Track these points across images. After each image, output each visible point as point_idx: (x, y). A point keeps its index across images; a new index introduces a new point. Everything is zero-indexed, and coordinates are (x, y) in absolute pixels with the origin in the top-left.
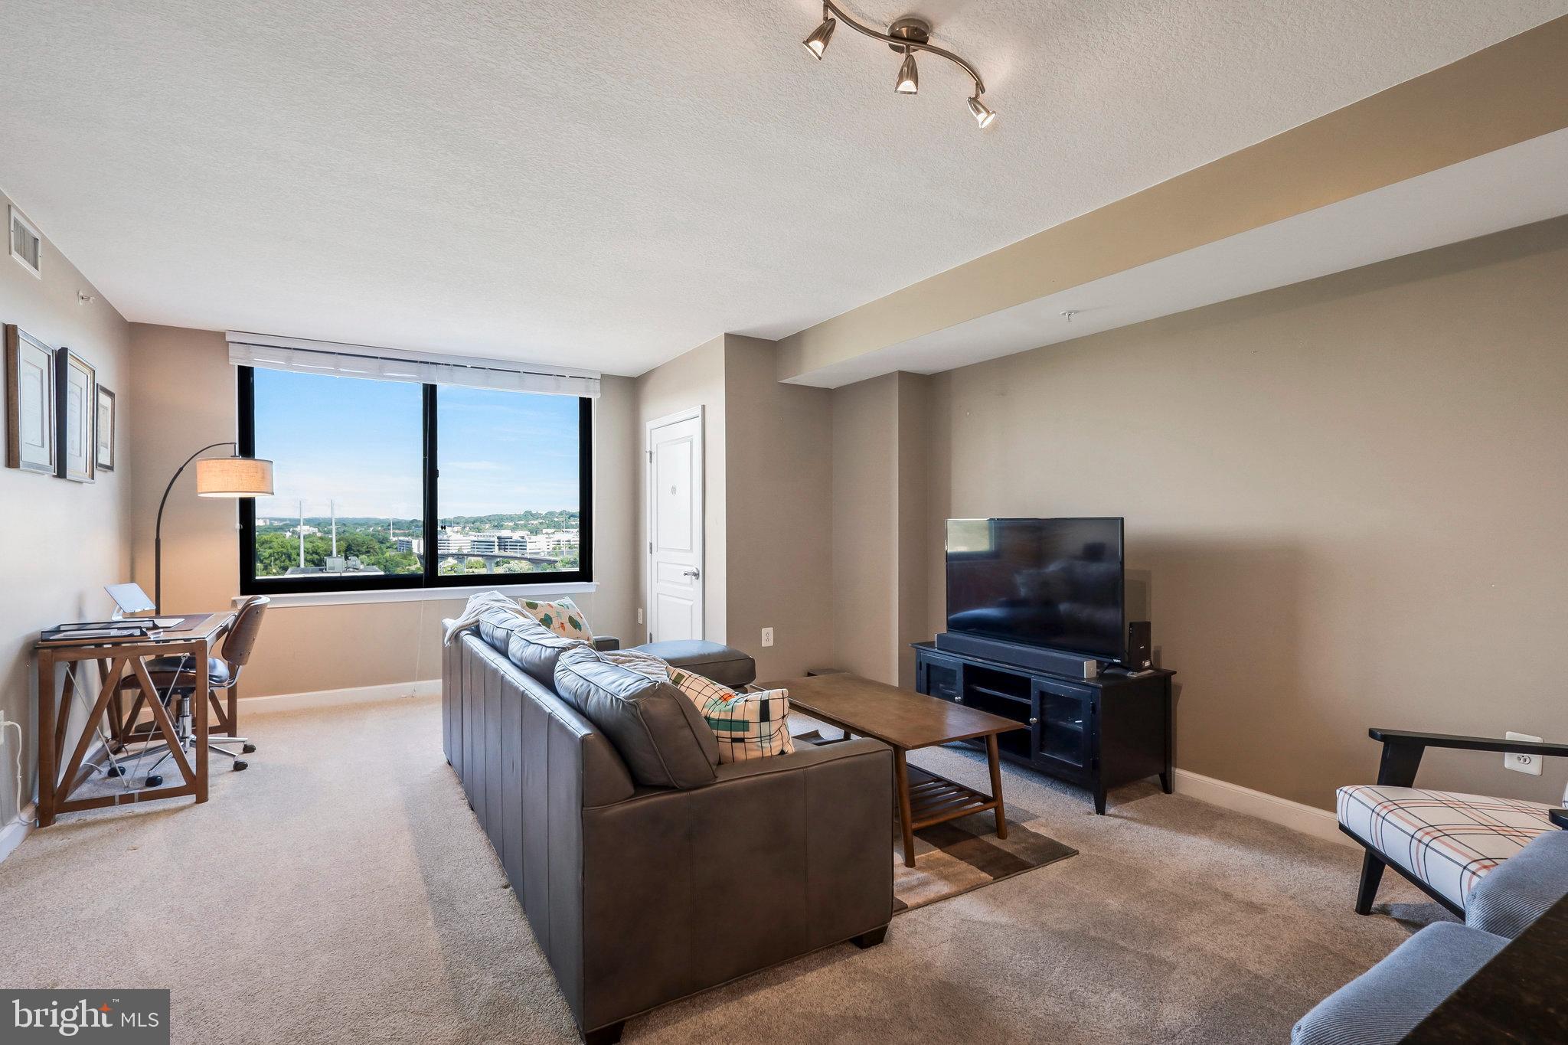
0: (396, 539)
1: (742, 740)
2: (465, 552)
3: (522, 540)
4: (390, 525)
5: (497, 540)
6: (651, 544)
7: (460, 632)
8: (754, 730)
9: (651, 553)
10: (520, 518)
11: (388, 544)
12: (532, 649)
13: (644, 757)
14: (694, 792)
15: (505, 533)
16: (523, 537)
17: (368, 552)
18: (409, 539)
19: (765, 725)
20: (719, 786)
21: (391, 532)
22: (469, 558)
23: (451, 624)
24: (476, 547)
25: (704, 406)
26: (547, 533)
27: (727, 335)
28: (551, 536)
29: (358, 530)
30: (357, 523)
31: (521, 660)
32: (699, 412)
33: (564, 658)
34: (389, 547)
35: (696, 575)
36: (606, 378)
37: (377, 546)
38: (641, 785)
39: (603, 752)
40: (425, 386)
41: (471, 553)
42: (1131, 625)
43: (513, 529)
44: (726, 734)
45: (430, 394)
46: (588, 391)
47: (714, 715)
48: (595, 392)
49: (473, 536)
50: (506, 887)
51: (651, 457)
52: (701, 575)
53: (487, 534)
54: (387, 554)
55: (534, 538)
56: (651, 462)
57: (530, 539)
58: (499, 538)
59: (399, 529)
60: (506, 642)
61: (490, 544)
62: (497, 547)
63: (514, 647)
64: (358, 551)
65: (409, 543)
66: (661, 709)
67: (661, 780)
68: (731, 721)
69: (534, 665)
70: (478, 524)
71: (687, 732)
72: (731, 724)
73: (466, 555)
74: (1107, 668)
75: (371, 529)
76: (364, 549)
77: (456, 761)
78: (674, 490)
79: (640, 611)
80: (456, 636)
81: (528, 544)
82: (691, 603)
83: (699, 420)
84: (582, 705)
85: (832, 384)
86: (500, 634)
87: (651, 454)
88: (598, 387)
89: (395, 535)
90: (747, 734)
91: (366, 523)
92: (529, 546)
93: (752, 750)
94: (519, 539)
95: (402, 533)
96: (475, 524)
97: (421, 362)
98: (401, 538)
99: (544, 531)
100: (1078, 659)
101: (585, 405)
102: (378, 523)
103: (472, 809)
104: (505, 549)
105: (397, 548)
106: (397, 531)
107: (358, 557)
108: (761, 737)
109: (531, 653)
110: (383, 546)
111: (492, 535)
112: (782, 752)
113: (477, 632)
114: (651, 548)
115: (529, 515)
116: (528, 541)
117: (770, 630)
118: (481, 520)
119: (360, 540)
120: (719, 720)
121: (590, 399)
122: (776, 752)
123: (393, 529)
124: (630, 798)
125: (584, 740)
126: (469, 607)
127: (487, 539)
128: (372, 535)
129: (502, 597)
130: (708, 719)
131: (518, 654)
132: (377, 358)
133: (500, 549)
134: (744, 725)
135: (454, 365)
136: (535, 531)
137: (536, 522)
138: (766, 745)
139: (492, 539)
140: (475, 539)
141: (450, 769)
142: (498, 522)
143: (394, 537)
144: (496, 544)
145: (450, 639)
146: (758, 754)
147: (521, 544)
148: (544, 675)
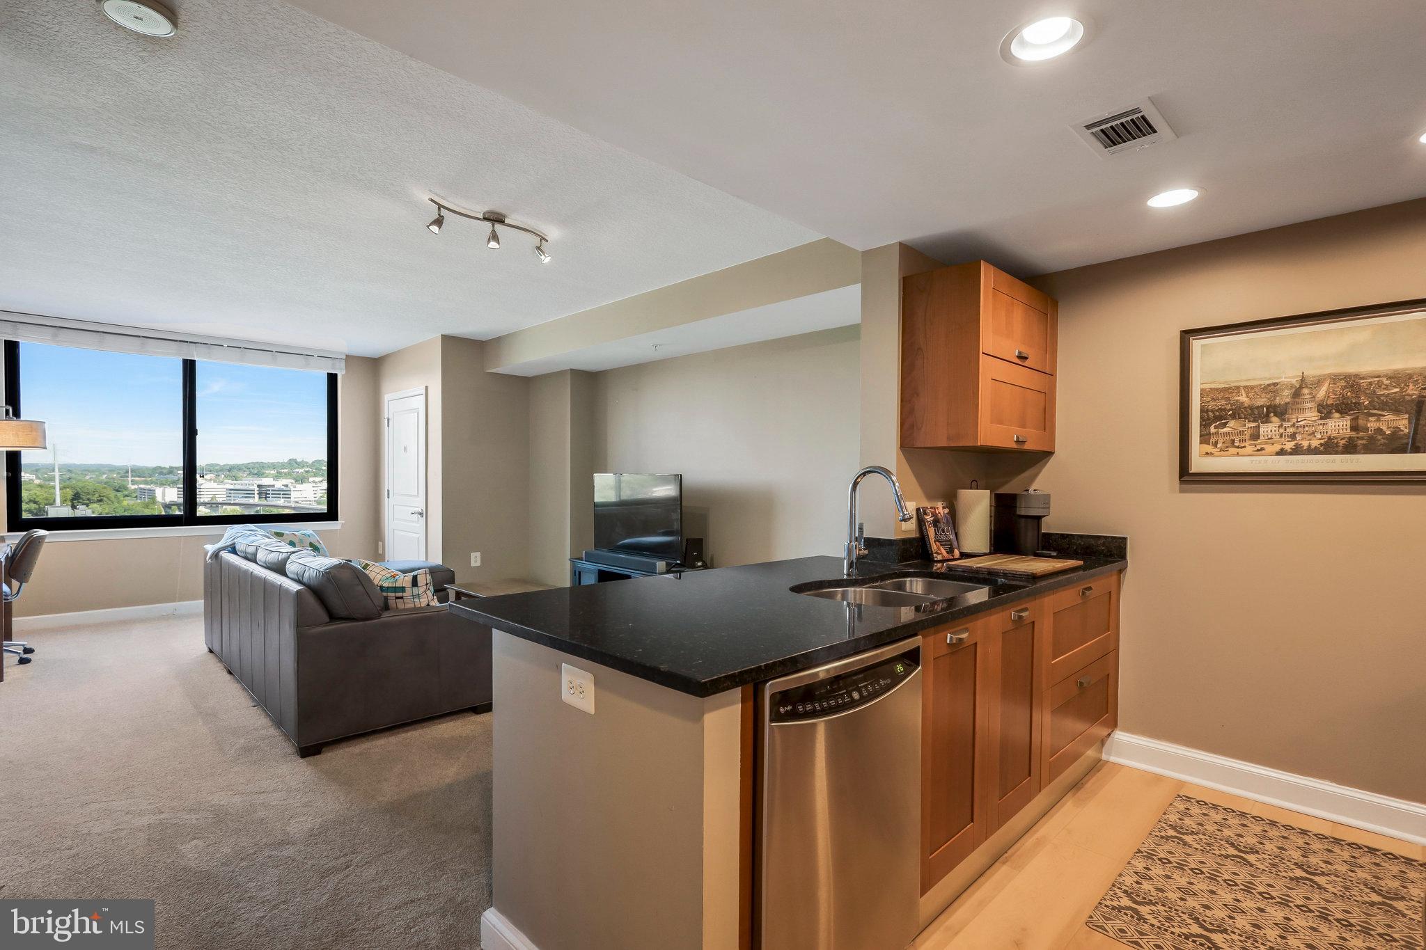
0: (136, 487)
1: (402, 598)
2: (220, 500)
3: (285, 488)
4: (127, 472)
5: (257, 489)
6: (388, 491)
7: (219, 552)
8: (408, 592)
9: (388, 497)
10: (283, 466)
11: (126, 493)
12: (273, 554)
13: (334, 601)
14: (367, 622)
15: (266, 481)
16: (287, 486)
17: (100, 501)
18: (152, 487)
19: (414, 588)
20: (382, 619)
21: (130, 479)
22: (224, 507)
23: (211, 548)
24: (232, 495)
25: (427, 387)
26: (313, 482)
27: (442, 335)
28: (319, 485)
29: (87, 477)
30: (86, 470)
31: (265, 563)
32: (423, 391)
33: (293, 557)
34: (126, 496)
35: (421, 514)
36: (350, 359)
37: (112, 494)
38: (333, 617)
39: (311, 600)
40: (185, 362)
41: (226, 502)
42: (687, 540)
43: (276, 478)
44: (393, 595)
45: (189, 368)
46: (333, 368)
47: (385, 585)
48: (341, 369)
49: (229, 484)
50: (254, 706)
51: (388, 423)
52: (424, 514)
53: (247, 482)
54: (125, 503)
55: (299, 487)
56: (388, 426)
57: (295, 487)
58: (259, 486)
59: (139, 476)
60: (255, 554)
61: (249, 493)
62: (257, 496)
63: (261, 556)
64: (88, 499)
65: (152, 491)
66: (346, 575)
67: (344, 613)
68: (395, 587)
69: (275, 564)
70: (234, 472)
71: (360, 588)
72: (395, 589)
73: (221, 504)
74: (674, 567)
75: (105, 476)
76: (95, 498)
77: (216, 648)
78: (405, 449)
79: (380, 543)
80: (216, 555)
81: (292, 493)
82: (418, 536)
83: (423, 397)
84: (301, 578)
85: (529, 373)
86: (251, 550)
87: (388, 420)
88: (343, 364)
89: (133, 482)
90: (405, 594)
91: (99, 469)
92: (293, 495)
93: (408, 603)
94: (283, 487)
95: (143, 481)
96: (232, 471)
97: (180, 341)
98: (142, 486)
99: (311, 479)
100: (654, 561)
101: (332, 379)
102: (112, 469)
103: (230, 673)
104: (266, 497)
105: (136, 497)
106: (137, 479)
107: (87, 506)
108: (413, 596)
109: (272, 558)
110: (119, 494)
111: (253, 483)
112: (428, 605)
113: (233, 550)
114: (388, 494)
115: (293, 463)
116: (292, 489)
117: (478, 554)
118: (238, 468)
119: (91, 489)
120: (388, 587)
121: (336, 375)
122: (424, 605)
123: (132, 476)
124: (326, 624)
125: (298, 592)
126: (226, 536)
127: (246, 488)
128: (106, 483)
129: (255, 528)
130: (381, 587)
131: (263, 559)
132: (139, 336)
133: (260, 498)
134: (403, 589)
135: (212, 344)
136: (301, 480)
137: (302, 470)
138: (416, 600)
139: (252, 488)
140: (232, 487)
141: (211, 655)
142: (257, 470)
143: (132, 484)
144: (256, 492)
145: (211, 558)
146: (412, 606)
147: (285, 493)
148: (280, 568)
